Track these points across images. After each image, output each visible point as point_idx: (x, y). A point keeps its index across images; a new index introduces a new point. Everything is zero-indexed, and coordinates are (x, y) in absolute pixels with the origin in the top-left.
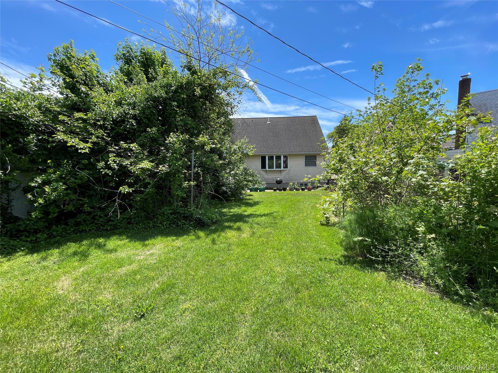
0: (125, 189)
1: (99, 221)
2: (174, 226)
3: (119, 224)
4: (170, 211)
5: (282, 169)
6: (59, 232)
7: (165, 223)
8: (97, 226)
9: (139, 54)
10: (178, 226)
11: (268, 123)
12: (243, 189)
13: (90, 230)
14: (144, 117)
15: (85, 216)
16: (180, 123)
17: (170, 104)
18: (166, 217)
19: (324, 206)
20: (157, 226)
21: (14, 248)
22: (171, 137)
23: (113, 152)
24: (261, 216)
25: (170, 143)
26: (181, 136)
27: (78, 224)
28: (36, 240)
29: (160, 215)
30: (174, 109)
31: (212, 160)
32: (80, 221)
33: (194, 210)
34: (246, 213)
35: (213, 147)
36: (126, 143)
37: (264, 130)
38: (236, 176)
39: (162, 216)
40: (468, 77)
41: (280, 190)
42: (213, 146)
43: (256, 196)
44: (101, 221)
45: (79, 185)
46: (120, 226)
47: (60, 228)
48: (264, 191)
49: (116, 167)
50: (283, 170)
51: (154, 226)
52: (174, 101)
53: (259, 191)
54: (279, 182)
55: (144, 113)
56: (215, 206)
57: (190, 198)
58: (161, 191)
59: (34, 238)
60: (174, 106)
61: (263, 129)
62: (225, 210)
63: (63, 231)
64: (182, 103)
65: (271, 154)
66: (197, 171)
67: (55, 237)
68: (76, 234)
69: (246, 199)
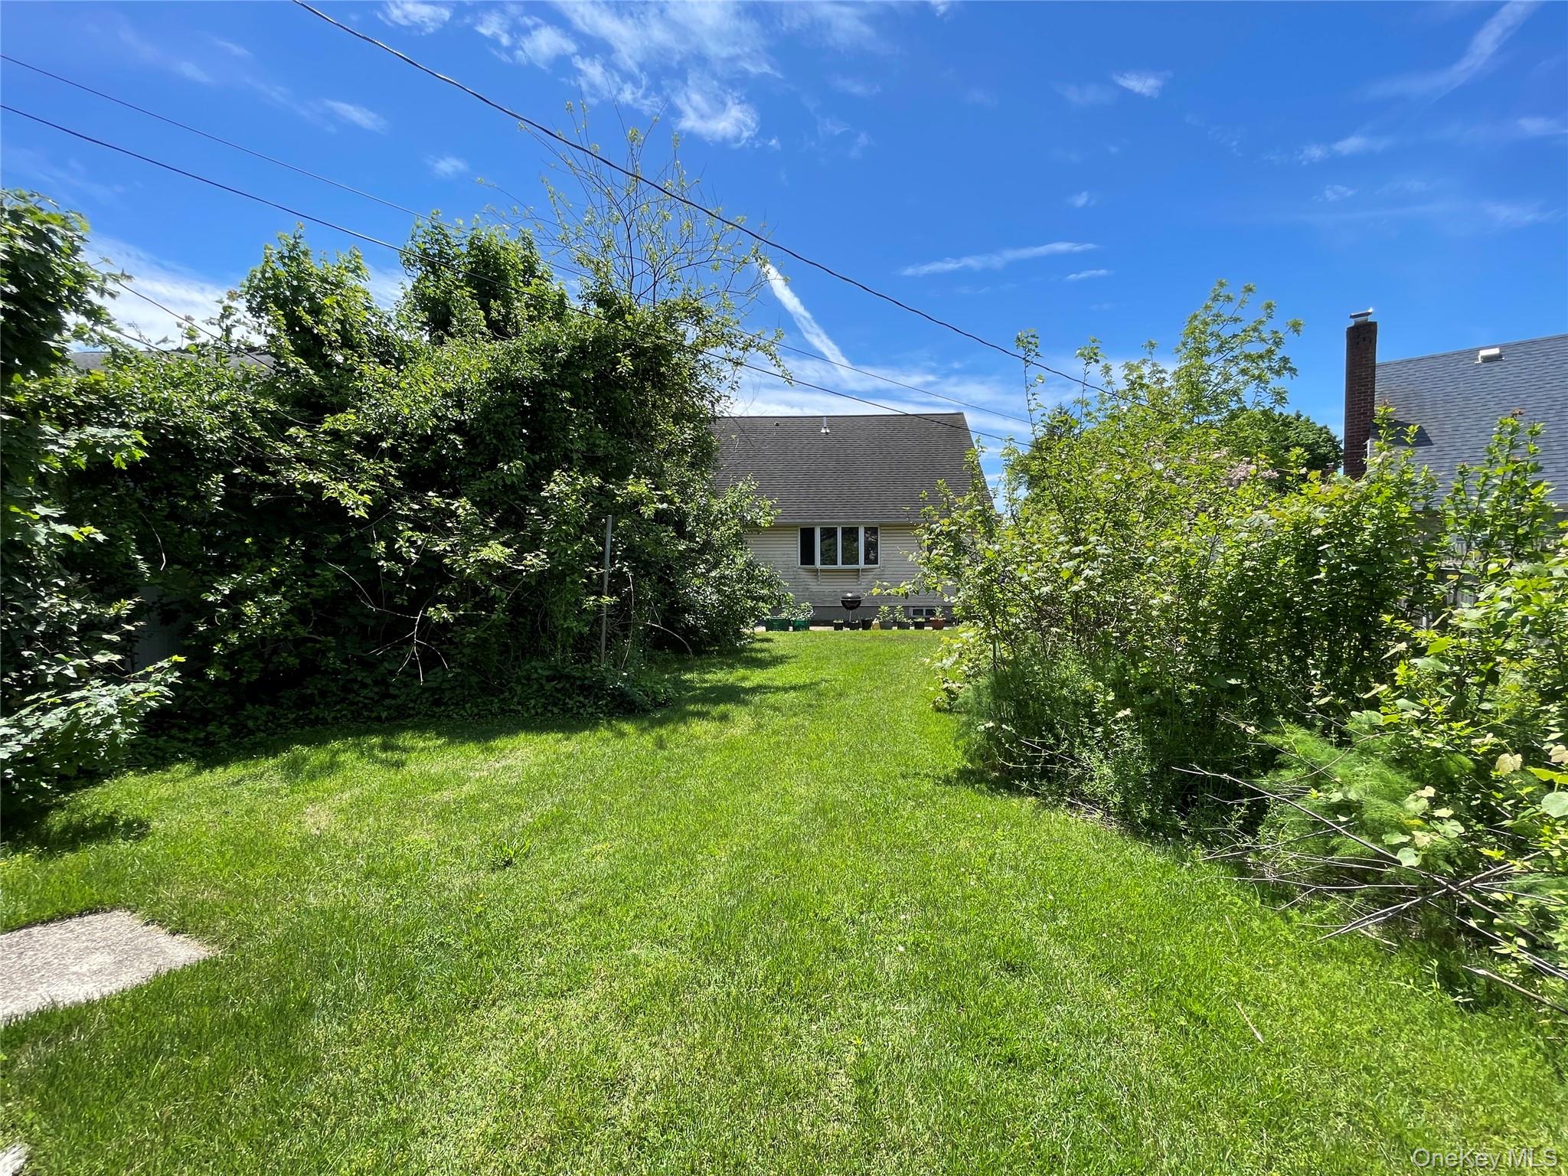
0: (439, 613)
1: (358, 695)
2: (556, 710)
3: (411, 705)
4: (547, 673)
5: (862, 564)
6: (259, 722)
7: (533, 702)
8: (353, 708)
9: (464, 250)
10: (565, 710)
11: (823, 431)
12: (742, 620)
13: (335, 718)
14: (489, 430)
15: (324, 683)
16: (578, 446)
17: (553, 395)
18: (535, 687)
19: (944, 661)
20: (511, 711)
21: (160, 754)
22: (555, 481)
23: (406, 518)
24: (786, 690)
25: (553, 497)
26: (581, 480)
27: (305, 702)
28: (206, 738)
29: (518, 681)
30: (564, 410)
31: (658, 542)
32: (312, 695)
33: (607, 670)
34: (747, 684)
35: (663, 509)
36: (441, 495)
37: (813, 450)
38: (725, 585)
39: (523, 684)
40: (1370, 319)
41: (853, 627)
42: (660, 506)
43: (782, 641)
44: (364, 697)
45: (315, 602)
46: (413, 708)
47: (262, 711)
48: (807, 628)
49: (414, 556)
50: (863, 570)
51: (503, 709)
52: (563, 388)
53: (791, 628)
54: (852, 604)
55: (487, 420)
56: (664, 667)
57: (599, 639)
58: (521, 620)
59: (202, 735)
60: (562, 402)
61: (810, 449)
62: (688, 676)
63: (269, 721)
64: (582, 392)
65: (828, 522)
66: (621, 569)
67: (251, 732)
68: (302, 728)
69: (752, 650)
